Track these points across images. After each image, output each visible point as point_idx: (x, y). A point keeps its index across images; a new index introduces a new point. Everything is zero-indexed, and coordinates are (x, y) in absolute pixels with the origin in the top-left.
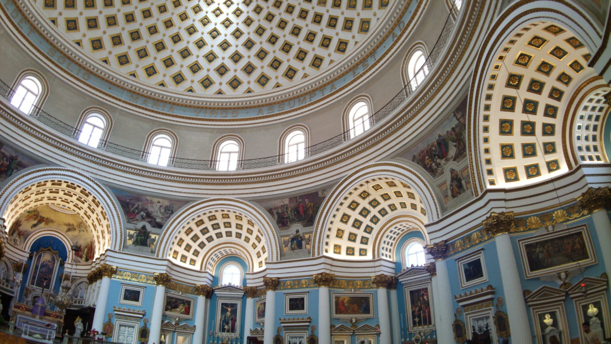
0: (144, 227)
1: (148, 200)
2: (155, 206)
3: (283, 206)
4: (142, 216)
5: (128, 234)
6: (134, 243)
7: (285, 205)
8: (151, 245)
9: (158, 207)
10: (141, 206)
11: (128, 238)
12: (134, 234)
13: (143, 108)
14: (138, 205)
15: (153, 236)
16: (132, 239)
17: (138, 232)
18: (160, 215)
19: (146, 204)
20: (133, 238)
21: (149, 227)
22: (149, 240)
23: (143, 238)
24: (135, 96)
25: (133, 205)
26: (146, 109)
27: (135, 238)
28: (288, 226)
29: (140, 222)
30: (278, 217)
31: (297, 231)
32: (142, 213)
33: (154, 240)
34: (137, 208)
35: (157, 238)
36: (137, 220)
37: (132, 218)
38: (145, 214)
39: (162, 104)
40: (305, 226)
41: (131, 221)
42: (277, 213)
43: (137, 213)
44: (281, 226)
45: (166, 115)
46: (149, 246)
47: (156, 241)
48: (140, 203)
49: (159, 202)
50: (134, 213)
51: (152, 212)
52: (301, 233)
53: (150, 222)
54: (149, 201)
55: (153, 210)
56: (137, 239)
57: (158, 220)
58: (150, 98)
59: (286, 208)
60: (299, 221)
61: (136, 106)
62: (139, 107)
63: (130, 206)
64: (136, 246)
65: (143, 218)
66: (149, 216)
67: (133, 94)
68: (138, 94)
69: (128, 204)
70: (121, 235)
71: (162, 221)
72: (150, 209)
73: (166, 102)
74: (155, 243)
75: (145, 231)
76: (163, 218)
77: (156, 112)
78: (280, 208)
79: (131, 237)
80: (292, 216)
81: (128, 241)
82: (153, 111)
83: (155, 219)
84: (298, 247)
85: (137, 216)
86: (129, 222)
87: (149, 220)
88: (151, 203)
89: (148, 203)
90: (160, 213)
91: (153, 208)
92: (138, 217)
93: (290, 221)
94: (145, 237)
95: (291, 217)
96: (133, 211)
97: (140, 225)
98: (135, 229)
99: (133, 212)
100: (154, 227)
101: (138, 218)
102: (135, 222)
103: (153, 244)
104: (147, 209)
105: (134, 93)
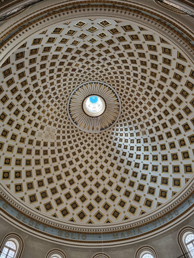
13: (123, 240)
24: (115, 234)
26: (126, 239)
39: (132, 231)
45: (138, 236)
58: (124, 230)
61: (119, 240)
62: (121, 240)
67: (114, 234)
68: (116, 232)
73: (134, 228)
77: (132, 238)
82: (130, 238)
105: (114, 232)
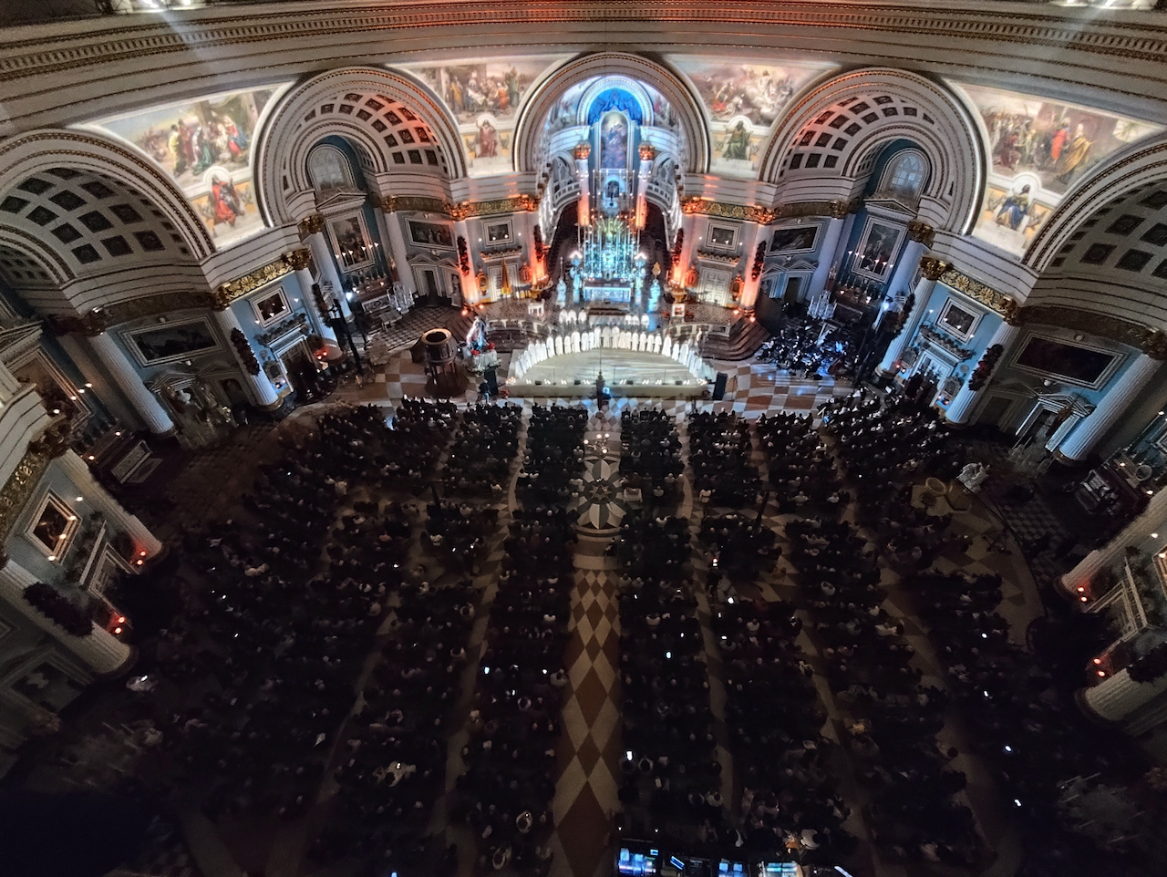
0: (740, 126)
1: (745, 72)
2: (758, 84)
3: (1021, 118)
4: (737, 105)
5: (714, 141)
6: (724, 156)
7: (1026, 117)
9: (765, 83)
10: (733, 85)
11: (714, 148)
12: (725, 139)
14: (729, 84)
16: (721, 149)
17: (730, 135)
18: (769, 101)
19: (741, 80)
20: (722, 146)
22: (748, 149)
23: (739, 145)
25: (719, 86)
27: (726, 147)
28: (1013, 169)
29: (733, 116)
30: (1002, 140)
31: (1026, 190)
32: (737, 100)
33: (757, 147)
34: (726, 91)
35: (762, 145)
36: (727, 114)
37: (718, 112)
38: (741, 102)
40: (1046, 186)
41: (717, 115)
42: (1003, 130)
43: (726, 101)
44: (999, 163)
47: (760, 150)
48: (732, 81)
49: (766, 74)
50: (722, 102)
51: (754, 96)
52: (1030, 197)
53: (750, 116)
54: (748, 74)
55: (755, 91)
56: (730, 147)
57: (765, 110)
59: (1027, 126)
60: (1040, 169)
63: (714, 89)
65: (738, 110)
66: (748, 102)
69: (709, 87)
71: (772, 111)
72: (750, 90)
74: (759, 153)
75: (742, 133)
76: (773, 105)
78: (1014, 119)
79: (719, 145)
80: (1030, 151)
83: (760, 109)
84: (1011, 222)
85: (728, 107)
86: (714, 119)
87: (749, 111)
88: (751, 78)
89: (746, 78)
90: (769, 96)
91: (756, 86)
92: (730, 108)
93: (1022, 160)
94: (742, 143)
95: (1028, 151)
96: (719, 97)
99: (721, 99)
100: (757, 123)
101: (730, 110)
102: (725, 118)
103: (755, 154)
104: (743, 91)
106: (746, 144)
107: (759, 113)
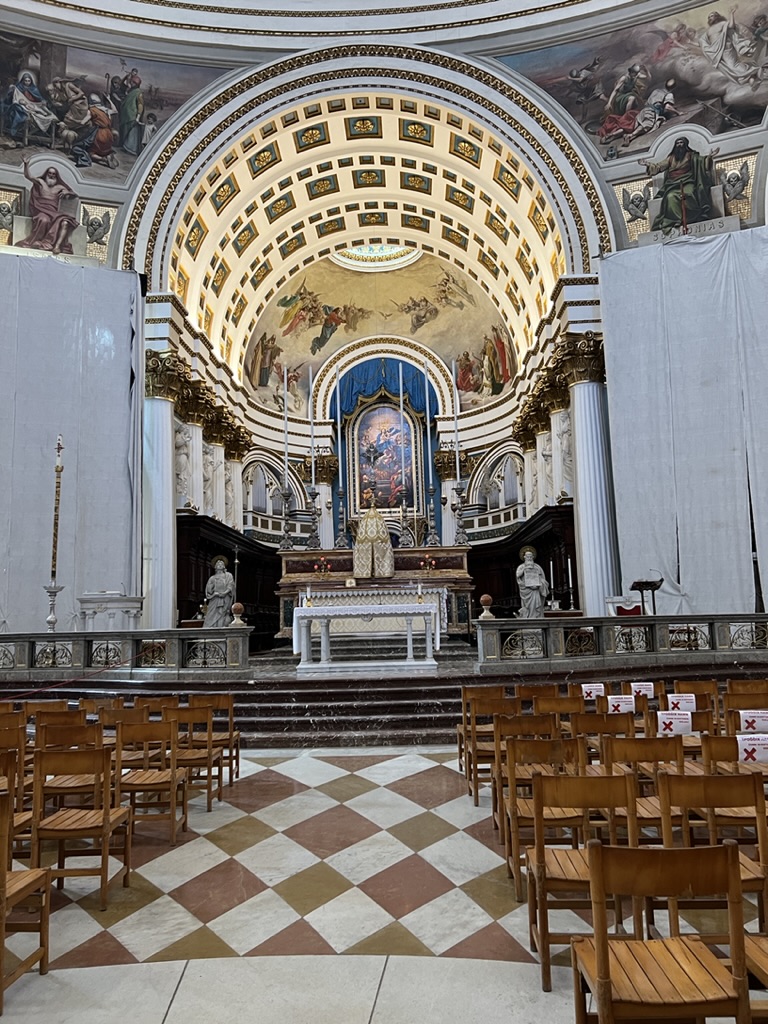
0: (682, 149)
1: (664, 35)
2: (704, 44)
4: (660, 107)
5: (621, 202)
6: (655, 228)
8: (731, 206)
10: (643, 68)
11: (627, 216)
12: (646, 189)
14: (631, 70)
15: (732, 169)
16: (646, 214)
17: (662, 175)
18: (740, 70)
20: (646, 207)
21: (702, 140)
22: (717, 192)
23: (689, 190)
25: (609, 81)
27: (655, 206)
29: (657, 134)
32: (657, 96)
33: (742, 180)
34: (628, 88)
35: (752, 169)
38: (670, 97)
43: (634, 106)
46: (728, 213)
47: (751, 181)
48: (636, 62)
50: (622, 112)
51: (698, 73)
53: (699, 119)
54: (673, 35)
55: (698, 62)
56: (665, 204)
57: (736, 93)
63: (599, 90)
64: (667, 234)
65: (666, 116)
66: (687, 92)
69: (587, 89)
70: (598, 213)
71: (755, 88)
72: (686, 66)
74: (749, 191)
75: (690, 161)
76: (755, 76)
79: (637, 206)
81: (629, 225)
83: (722, 95)
85: (639, 119)
86: (613, 155)
87: (696, 108)
89: (671, 45)
90: (737, 60)
91: (700, 54)
92: (645, 118)
94: (695, 184)
96: (614, 103)
97: (661, 148)
98: (644, 169)
99: (620, 109)
100: (724, 128)
101: (644, 125)
102: (637, 145)
103: (739, 196)
104: (672, 73)
106: (710, 182)
107: (724, 105)
